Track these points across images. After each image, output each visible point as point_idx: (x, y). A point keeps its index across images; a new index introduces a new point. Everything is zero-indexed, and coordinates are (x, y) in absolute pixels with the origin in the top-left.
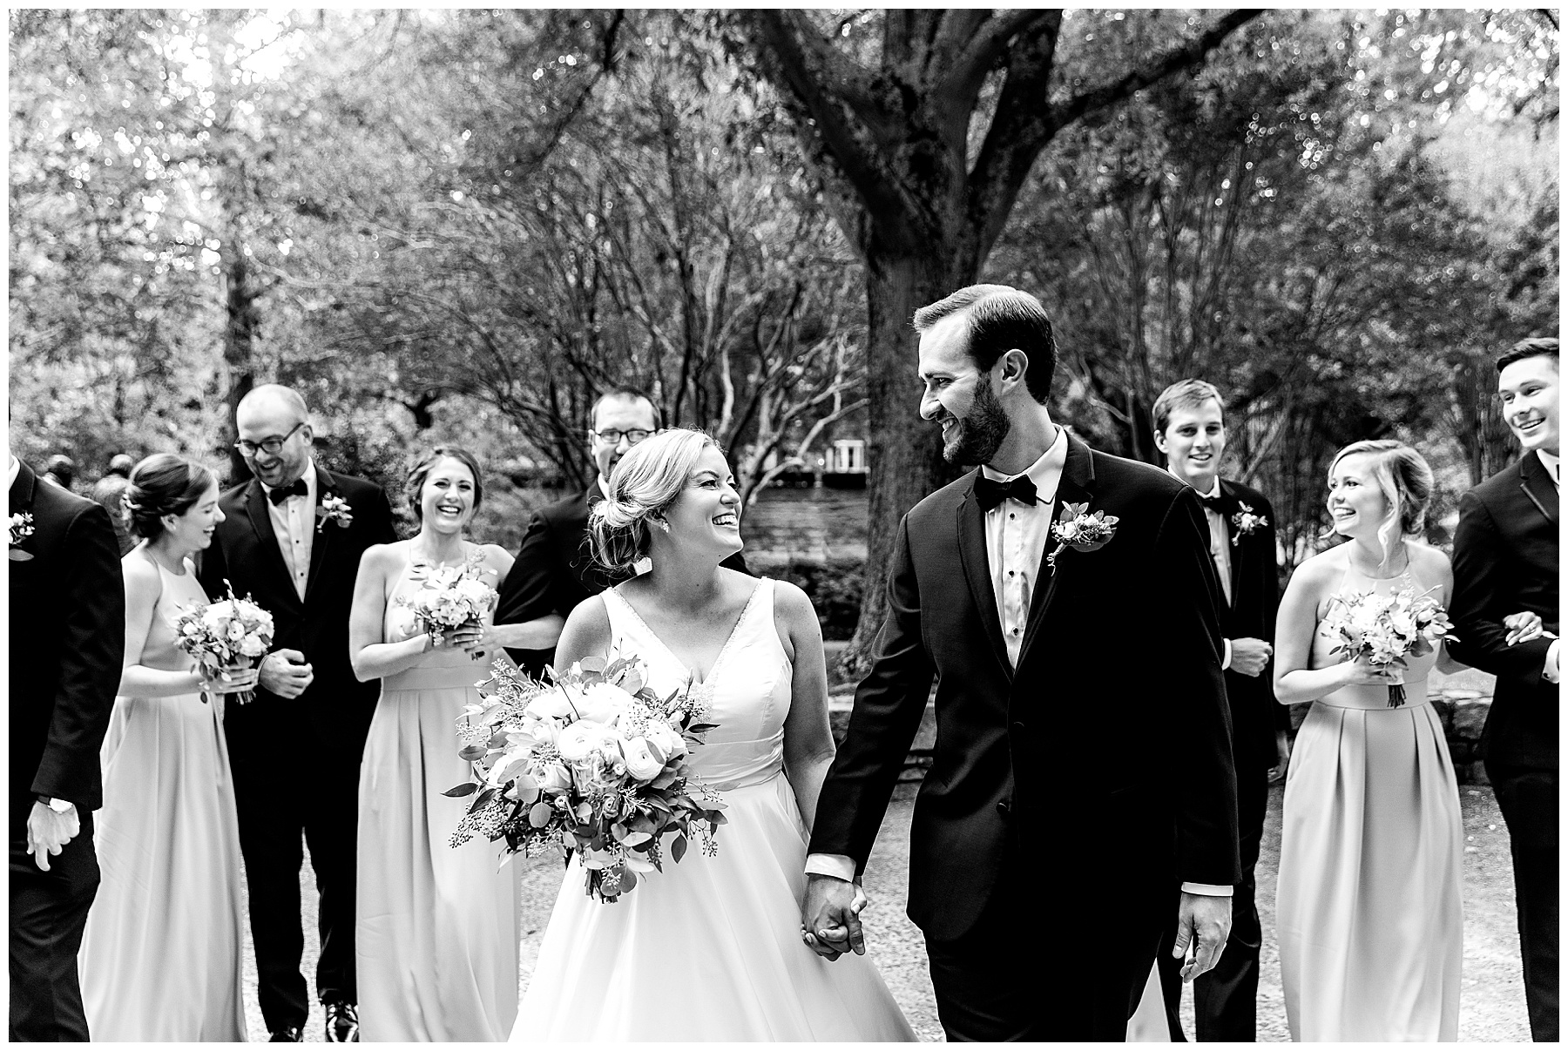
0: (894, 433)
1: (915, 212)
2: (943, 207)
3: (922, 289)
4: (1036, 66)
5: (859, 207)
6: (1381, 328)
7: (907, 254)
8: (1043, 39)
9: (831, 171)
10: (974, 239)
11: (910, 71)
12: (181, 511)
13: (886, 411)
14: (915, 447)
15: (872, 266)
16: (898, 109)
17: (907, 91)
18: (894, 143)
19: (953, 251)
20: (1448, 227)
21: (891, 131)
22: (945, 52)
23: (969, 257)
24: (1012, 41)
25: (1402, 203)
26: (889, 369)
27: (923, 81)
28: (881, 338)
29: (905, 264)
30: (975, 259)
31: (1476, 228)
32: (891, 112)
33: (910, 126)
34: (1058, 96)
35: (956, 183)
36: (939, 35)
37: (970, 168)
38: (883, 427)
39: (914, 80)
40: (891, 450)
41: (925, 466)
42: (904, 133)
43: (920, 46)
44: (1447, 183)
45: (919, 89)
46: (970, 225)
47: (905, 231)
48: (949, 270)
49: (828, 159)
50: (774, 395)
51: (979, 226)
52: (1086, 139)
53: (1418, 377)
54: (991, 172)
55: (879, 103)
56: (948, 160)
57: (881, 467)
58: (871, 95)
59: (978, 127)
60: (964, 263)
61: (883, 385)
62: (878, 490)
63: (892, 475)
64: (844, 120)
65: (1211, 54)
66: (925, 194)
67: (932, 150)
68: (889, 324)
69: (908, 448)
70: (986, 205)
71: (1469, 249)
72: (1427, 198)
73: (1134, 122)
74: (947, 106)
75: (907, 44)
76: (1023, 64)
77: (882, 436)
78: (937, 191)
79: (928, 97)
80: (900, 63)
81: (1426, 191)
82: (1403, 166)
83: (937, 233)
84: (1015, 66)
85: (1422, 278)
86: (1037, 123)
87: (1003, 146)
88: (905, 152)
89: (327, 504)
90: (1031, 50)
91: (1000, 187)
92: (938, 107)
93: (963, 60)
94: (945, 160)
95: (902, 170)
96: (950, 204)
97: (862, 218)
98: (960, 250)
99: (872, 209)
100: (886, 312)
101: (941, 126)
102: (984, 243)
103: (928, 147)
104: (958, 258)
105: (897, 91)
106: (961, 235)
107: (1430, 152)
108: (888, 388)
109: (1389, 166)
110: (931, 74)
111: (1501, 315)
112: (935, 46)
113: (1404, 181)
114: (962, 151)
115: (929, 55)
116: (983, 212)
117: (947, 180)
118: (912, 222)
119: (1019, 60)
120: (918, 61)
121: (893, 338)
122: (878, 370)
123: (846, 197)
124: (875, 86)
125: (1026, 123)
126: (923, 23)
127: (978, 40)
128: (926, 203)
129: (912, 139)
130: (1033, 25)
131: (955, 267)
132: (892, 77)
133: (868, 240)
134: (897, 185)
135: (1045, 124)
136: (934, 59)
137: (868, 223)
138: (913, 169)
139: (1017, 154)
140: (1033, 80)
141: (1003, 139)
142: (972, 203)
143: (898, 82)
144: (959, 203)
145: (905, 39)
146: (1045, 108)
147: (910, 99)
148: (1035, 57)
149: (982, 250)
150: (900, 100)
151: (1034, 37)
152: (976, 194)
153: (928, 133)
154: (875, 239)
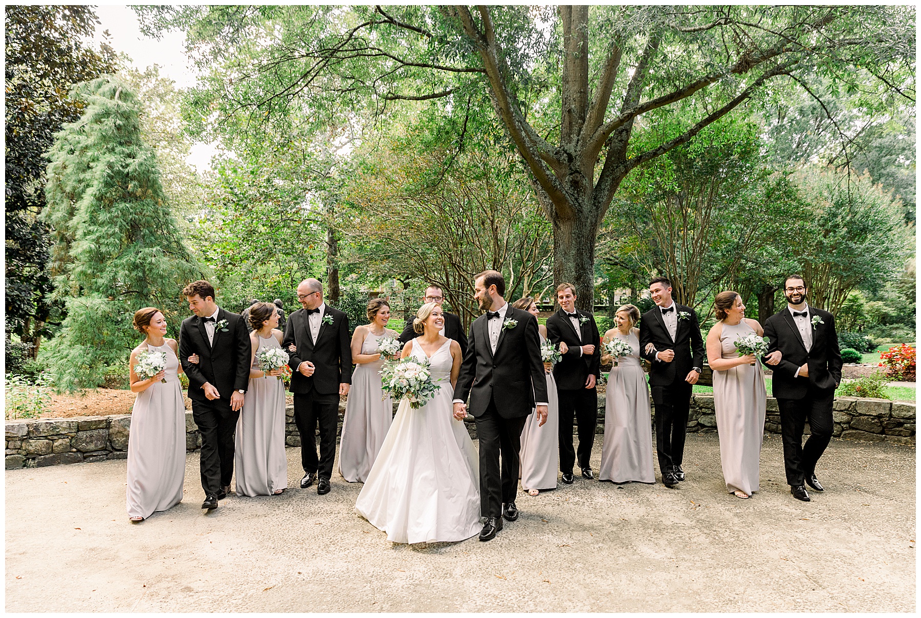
1: (572, 203)
2: (583, 201)
3: (574, 233)
4: (622, 145)
5: (551, 201)
6: (770, 248)
7: (569, 219)
8: (624, 133)
9: (540, 188)
10: (596, 214)
11: (571, 148)
12: (268, 318)
15: (556, 224)
16: (566, 162)
17: (570, 156)
18: (564, 175)
19: (587, 218)
20: (797, 208)
21: (563, 171)
22: (584, 139)
23: (594, 221)
24: (611, 135)
25: (778, 199)
26: (562, 264)
27: (576, 151)
28: (559, 252)
29: (568, 223)
30: (596, 221)
31: (809, 208)
32: (563, 163)
34: (631, 156)
35: (589, 191)
36: (582, 133)
37: (595, 185)
39: (572, 151)
42: (568, 172)
43: (575, 137)
44: (797, 190)
45: (574, 154)
46: (594, 208)
47: (568, 210)
48: (586, 226)
49: (539, 183)
51: (597, 208)
52: (642, 174)
53: (786, 268)
54: (603, 187)
55: (558, 160)
56: (586, 182)
58: (555, 157)
59: (598, 169)
60: (591, 223)
61: (559, 271)
64: (542, 166)
65: (693, 139)
66: (576, 195)
67: (579, 178)
68: (561, 246)
70: (601, 200)
71: (805, 217)
72: (788, 196)
73: (662, 167)
74: (585, 161)
75: (569, 137)
76: (617, 145)
78: (581, 194)
79: (577, 158)
80: (567, 144)
81: (788, 194)
82: (779, 184)
83: (580, 211)
84: (613, 145)
85: (785, 228)
86: (622, 167)
87: (607, 176)
88: (568, 179)
89: (326, 317)
90: (619, 138)
91: (606, 193)
92: (581, 162)
93: (591, 143)
94: (584, 182)
95: (567, 187)
96: (586, 199)
97: (552, 206)
98: (590, 218)
99: (554, 201)
100: (560, 242)
101: (583, 169)
102: (600, 215)
103: (577, 177)
104: (589, 221)
105: (565, 155)
106: (590, 211)
107: (790, 178)
109: (773, 184)
110: (579, 148)
111: (821, 243)
112: (580, 138)
113: (779, 190)
114: (592, 178)
115: (578, 140)
116: (599, 202)
117: (585, 190)
118: (570, 207)
119: (614, 142)
120: (574, 143)
121: (563, 253)
123: (545, 197)
124: (556, 154)
125: (617, 167)
126: (576, 128)
127: (597, 134)
128: (576, 199)
129: (571, 174)
130: (620, 128)
131: (588, 224)
132: (563, 150)
133: (554, 214)
134: (564, 192)
135: (625, 167)
136: (580, 143)
137: (554, 208)
138: (571, 186)
139: (613, 179)
140: (620, 150)
141: (608, 173)
142: (595, 199)
143: (565, 152)
144: (590, 199)
145: (569, 135)
146: (625, 161)
147: (571, 158)
148: (621, 141)
149: (599, 218)
150: (566, 159)
151: (621, 133)
152: (597, 195)
153: (577, 172)
154: (556, 213)
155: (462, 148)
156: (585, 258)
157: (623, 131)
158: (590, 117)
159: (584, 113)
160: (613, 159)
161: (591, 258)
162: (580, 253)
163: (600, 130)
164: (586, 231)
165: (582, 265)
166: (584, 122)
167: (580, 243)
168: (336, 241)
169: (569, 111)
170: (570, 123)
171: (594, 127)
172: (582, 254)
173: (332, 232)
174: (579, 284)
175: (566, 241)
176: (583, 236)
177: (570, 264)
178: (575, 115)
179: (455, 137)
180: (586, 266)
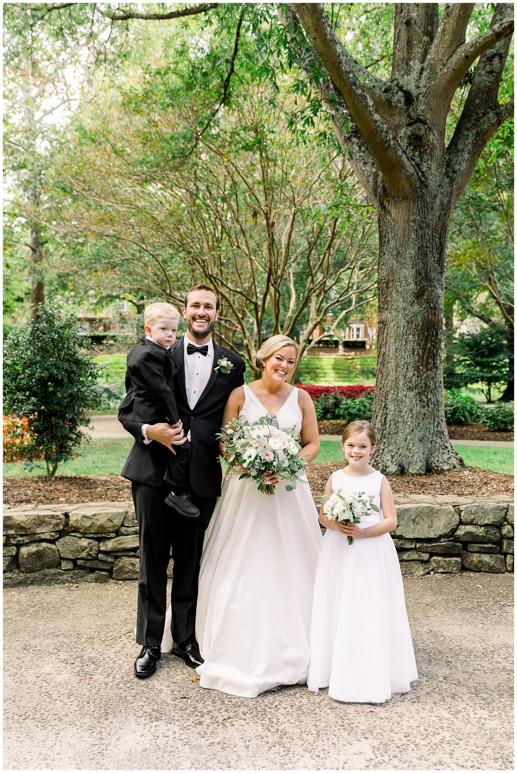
0: (394, 313)
1: (412, 170)
2: (429, 168)
3: (414, 221)
4: (492, 78)
5: (374, 169)
7: (405, 198)
8: (496, 60)
9: (356, 148)
10: (449, 190)
11: (409, 81)
13: (389, 299)
14: (408, 322)
15: (383, 207)
16: (401, 105)
17: (407, 94)
18: (398, 126)
19: (436, 196)
21: (397, 120)
22: (431, 67)
23: (445, 202)
26: (392, 271)
27: (418, 87)
28: (387, 253)
29: (404, 205)
30: (449, 202)
32: (397, 107)
33: (409, 116)
35: (438, 153)
36: (428, 57)
37: (447, 143)
38: (387, 309)
39: (411, 88)
40: (392, 325)
41: (414, 335)
42: (405, 120)
43: (416, 65)
45: (414, 92)
46: (446, 180)
47: (405, 183)
48: (432, 209)
49: (354, 140)
50: (318, 296)
51: (452, 180)
54: (460, 147)
55: (389, 102)
56: (433, 138)
57: (385, 335)
58: (384, 96)
60: (442, 204)
62: (383, 350)
63: (392, 340)
66: (417, 159)
67: (423, 132)
68: (392, 243)
69: (403, 323)
70: (457, 167)
74: (433, 103)
75: (407, 64)
76: (483, 79)
77: (386, 315)
78: (426, 157)
79: (420, 98)
80: (403, 76)
83: (424, 184)
86: (491, 114)
87: (468, 130)
88: (405, 133)
90: (488, 68)
91: (466, 156)
92: (427, 104)
94: (431, 138)
95: (404, 143)
96: (434, 167)
97: (376, 176)
98: (440, 196)
99: (383, 169)
100: (390, 236)
101: (429, 116)
102: (455, 192)
103: (420, 129)
104: (438, 201)
105: (400, 93)
106: (440, 185)
108: (391, 284)
110: (423, 82)
112: (425, 65)
114: (442, 134)
115: (422, 69)
116: (454, 172)
117: (432, 150)
118: (409, 178)
119: (480, 75)
120: (414, 75)
121: (395, 252)
122: (384, 273)
123: (365, 163)
124: (386, 91)
125: (484, 115)
126: (418, 50)
127: (455, 58)
128: (418, 165)
129: (410, 124)
130: (489, 52)
131: (436, 206)
132: (397, 85)
133: (379, 190)
134: (400, 153)
135: (497, 114)
136: (425, 73)
137: (379, 180)
138: (410, 144)
139: (478, 134)
140: (489, 88)
141: (469, 125)
142: (448, 166)
143: (401, 88)
144: (440, 166)
145: (407, 61)
146: (497, 105)
147: (409, 99)
148: (491, 72)
149: (454, 197)
150: (403, 100)
151: (490, 59)
152: (451, 160)
153: (419, 120)
154: (384, 189)
155: (226, 99)
156: (432, 261)
157: (493, 56)
158: (444, 30)
159: (432, 25)
160: (477, 101)
161: (440, 261)
162: (422, 253)
163: (461, 52)
164: (433, 218)
165: (426, 273)
166: (432, 39)
167: (423, 237)
168: (42, 244)
169: (408, 23)
170: (409, 42)
171: (450, 46)
172: (426, 255)
173: (36, 229)
174: (420, 305)
175: (400, 233)
176: (428, 226)
177: (407, 272)
178: (418, 29)
179: (215, 82)
180: (433, 275)
